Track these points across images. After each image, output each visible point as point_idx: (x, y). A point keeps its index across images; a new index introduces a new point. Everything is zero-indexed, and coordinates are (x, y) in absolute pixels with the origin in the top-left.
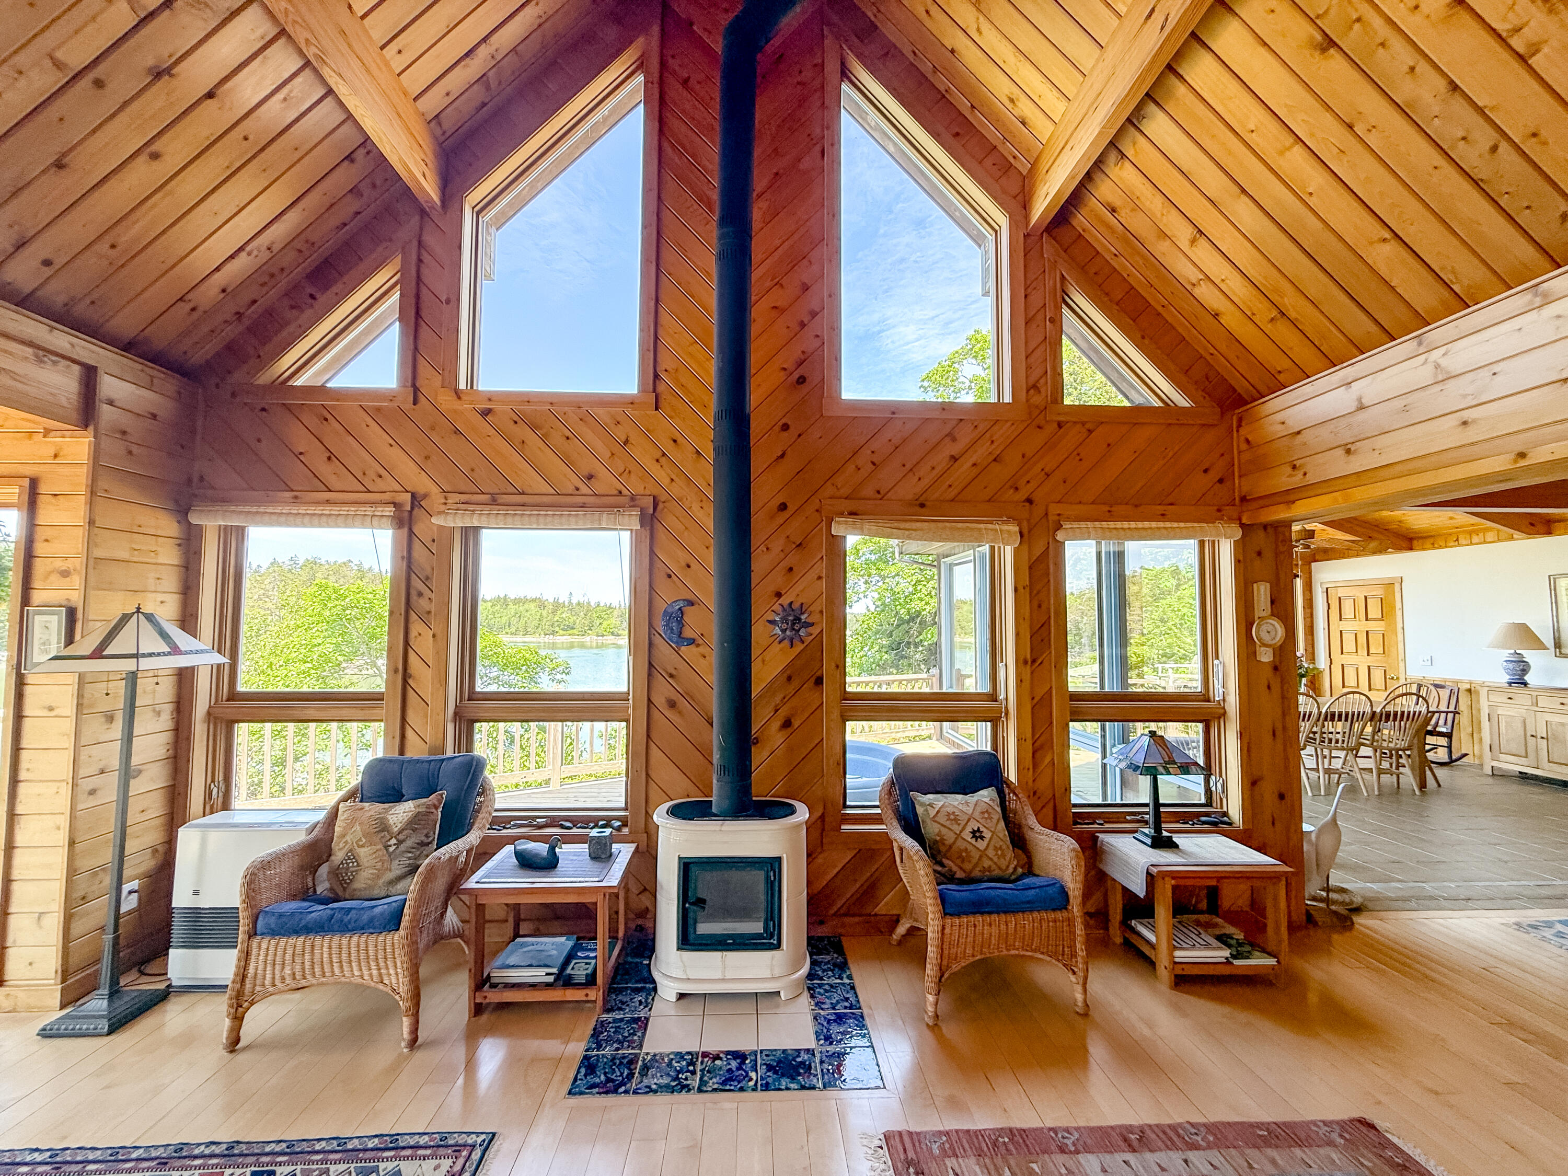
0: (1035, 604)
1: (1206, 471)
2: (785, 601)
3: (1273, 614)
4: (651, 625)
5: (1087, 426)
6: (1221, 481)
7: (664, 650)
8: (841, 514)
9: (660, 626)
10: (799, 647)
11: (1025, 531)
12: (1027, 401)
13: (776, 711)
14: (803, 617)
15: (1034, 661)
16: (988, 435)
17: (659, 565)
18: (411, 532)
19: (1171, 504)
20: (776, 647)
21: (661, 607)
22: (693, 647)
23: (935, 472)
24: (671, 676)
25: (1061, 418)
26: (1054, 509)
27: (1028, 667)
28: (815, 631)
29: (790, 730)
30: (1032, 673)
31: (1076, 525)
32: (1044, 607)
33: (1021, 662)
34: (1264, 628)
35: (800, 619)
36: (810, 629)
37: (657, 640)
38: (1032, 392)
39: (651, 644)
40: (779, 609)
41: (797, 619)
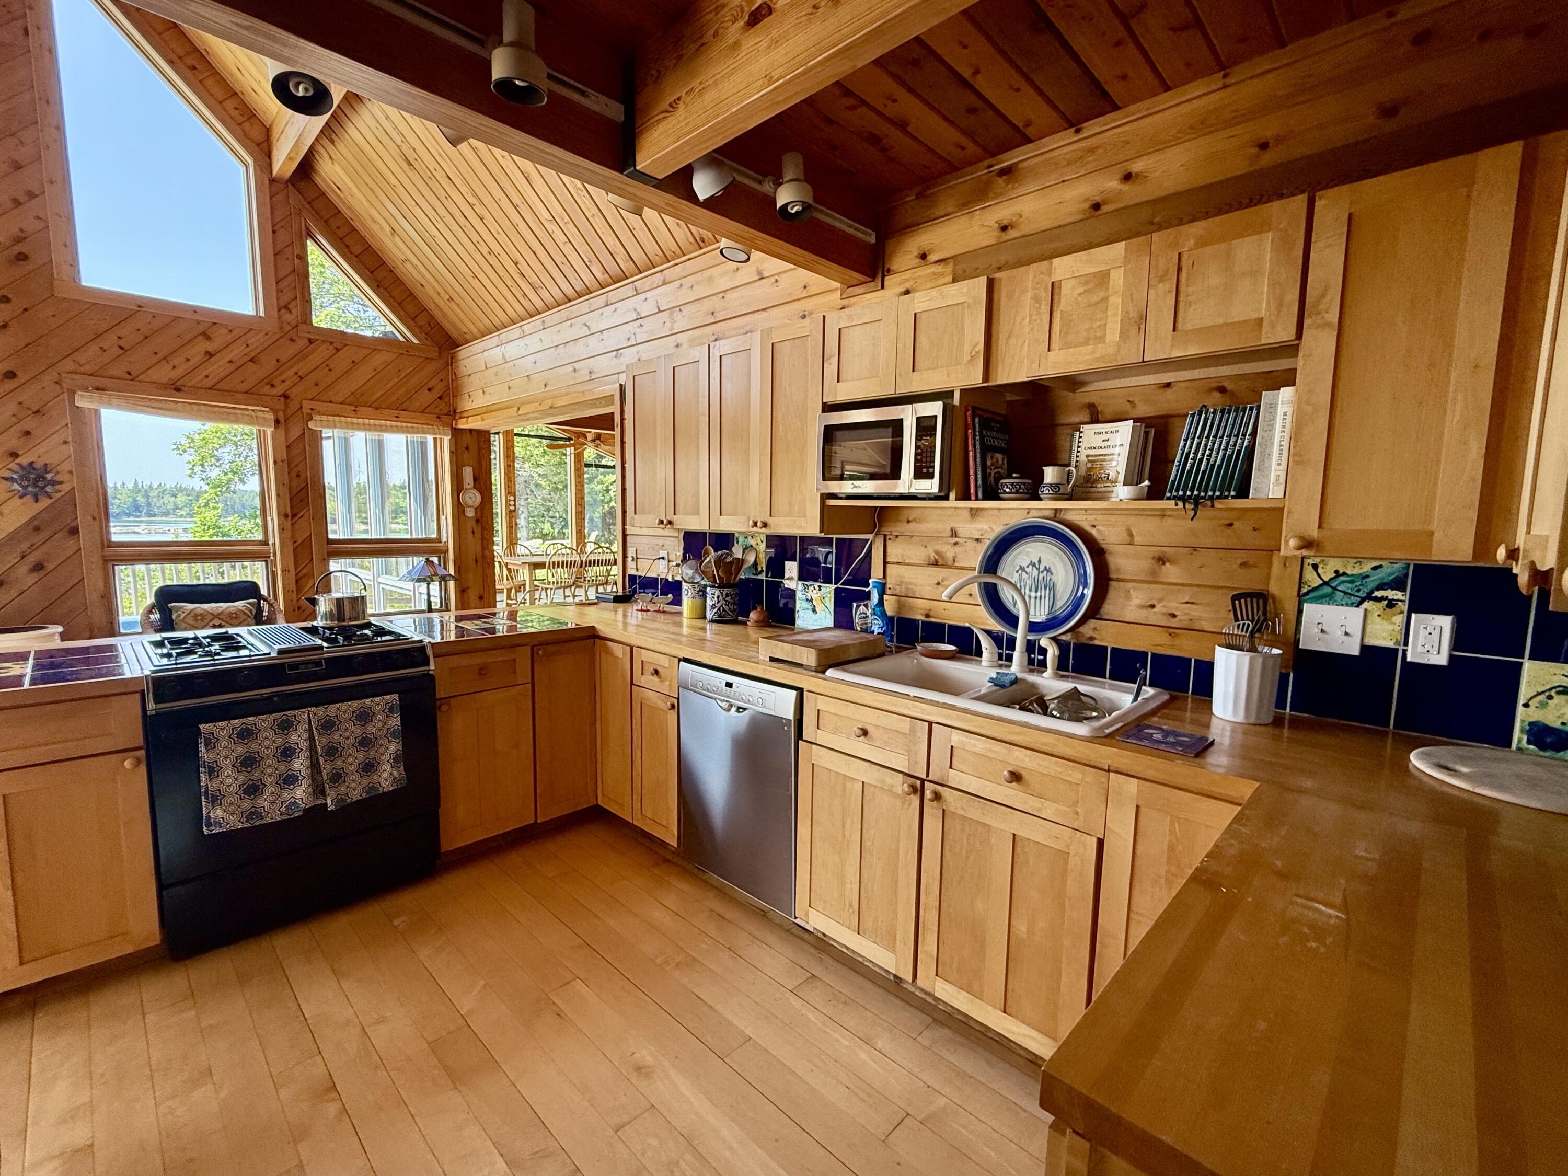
0: (294, 474)
1: (429, 390)
2: (24, 460)
3: (475, 487)
5: (335, 345)
6: (440, 398)
8: (86, 389)
10: (45, 503)
11: (282, 420)
12: (279, 318)
13: (23, 557)
14: (49, 476)
15: (294, 516)
16: (243, 339)
19: (404, 410)
20: (16, 502)
23: (191, 363)
25: (312, 337)
26: (307, 405)
27: (289, 519)
28: (65, 488)
29: (42, 573)
30: (293, 524)
31: (324, 418)
32: (303, 476)
33: (283, 515)
34: (468, 495)
35: (44, 478)
36: (58, 487)
38: (283, 311)
40: (16, 468)
41: (41, 477)
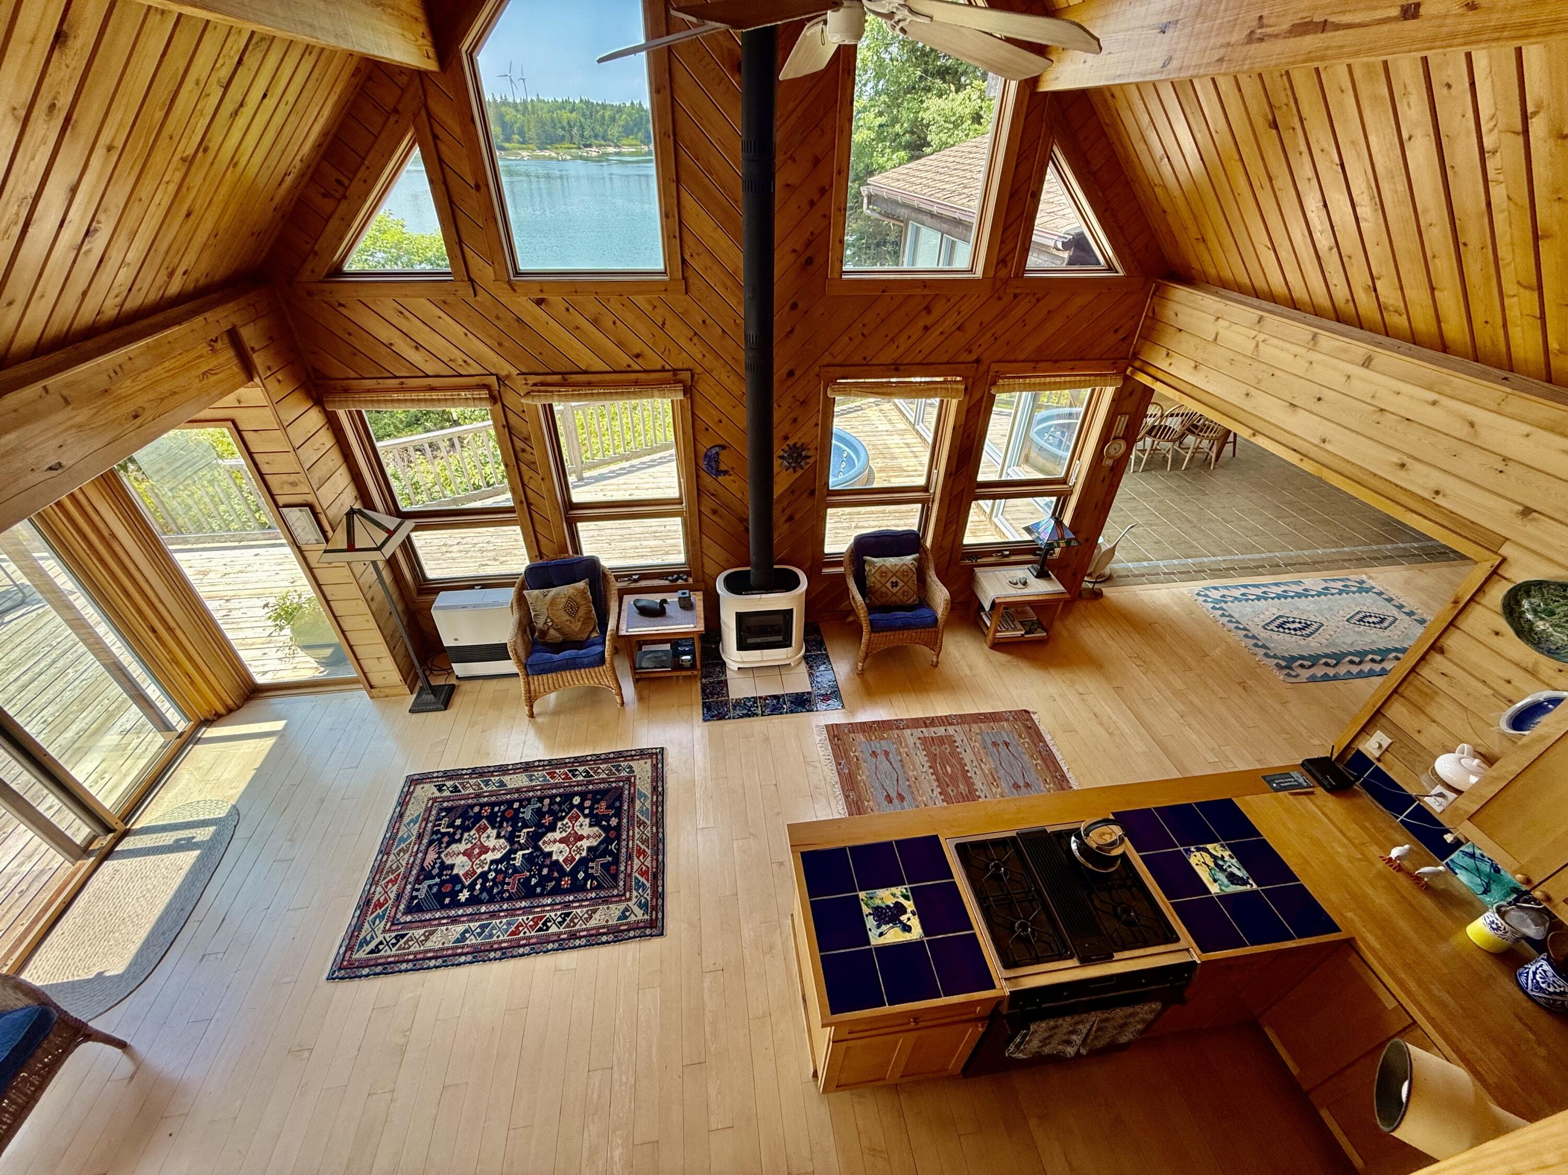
1: (1116, 331)
2: (791, 442)
3: (1123, 436)
4: (697, 464)
6: (1124, 339)
7: (707, 480)
9: (703, 464)
10: (800, 472)
11: (969, 388)
12: (994, 276)
13: (787, 508)
14: (804, 453)
15: (957, 471)
16: (957, 307)
17: (698, 422)
18: (503, 405)
19: (1082, 359)
20: (784, 473)
21: (702, 450)
22: (727, 477)
23: (911, 340)
24: (713, 495)
25: (1018, 292)
26: (994, 369)
27: (952, 476)
28: (811, 461)
31: (1007, 381)
32: (972, 436)
33: (948, 475)
34: (1114, 446)
35: (801, 455)
36: (808, 461)
37: (702, 473)
38: (1000, 265)
39: (698, 476)
40: (787, 449)
41: (800, 455)
